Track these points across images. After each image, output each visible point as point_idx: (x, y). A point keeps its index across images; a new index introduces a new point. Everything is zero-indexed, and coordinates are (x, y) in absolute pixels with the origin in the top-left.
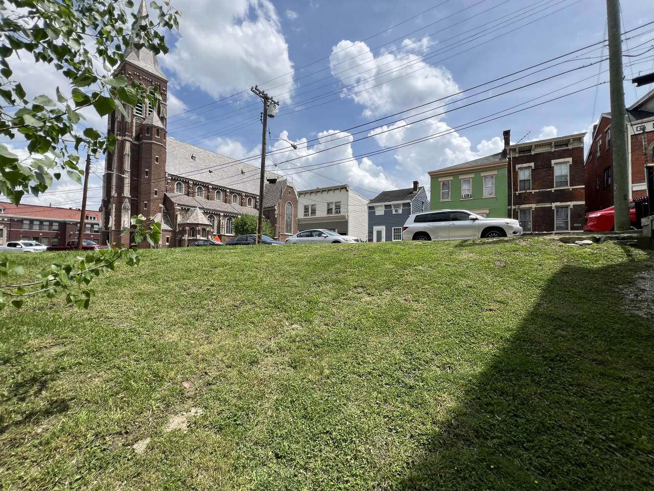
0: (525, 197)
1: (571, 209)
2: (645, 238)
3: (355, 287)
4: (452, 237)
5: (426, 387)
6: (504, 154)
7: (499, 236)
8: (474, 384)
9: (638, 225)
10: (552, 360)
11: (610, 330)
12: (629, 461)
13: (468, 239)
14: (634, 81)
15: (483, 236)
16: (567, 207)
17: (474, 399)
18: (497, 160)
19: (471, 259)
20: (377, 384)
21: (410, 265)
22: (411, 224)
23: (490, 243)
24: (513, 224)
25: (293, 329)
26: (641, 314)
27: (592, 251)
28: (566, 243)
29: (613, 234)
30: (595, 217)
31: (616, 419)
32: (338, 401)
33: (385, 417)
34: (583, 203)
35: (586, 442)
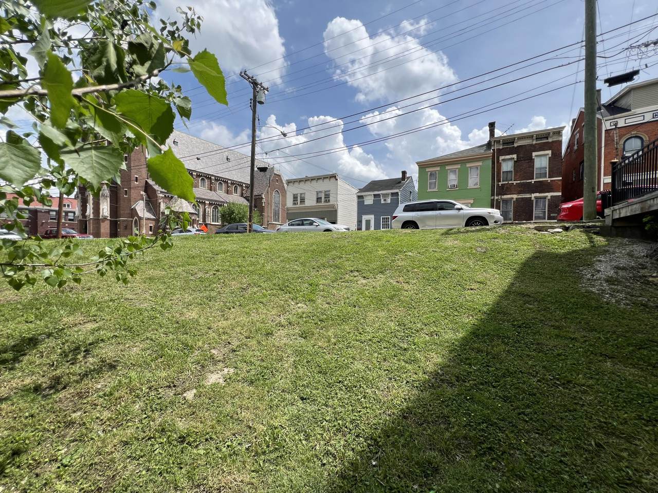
0: (507, 188)
1: (548, 199)
2: (607, 226)
3: (351, 271)
4: (439, 226)
5: (417, 348)
6: (489, 145)
7: (482, 225)
8: (456, 345)
9: (601, 214)
10: (520, 327)
11: (568, 303)
12: (568, 391)
13: (454, 228)
14: (606, 81)
15: (467, 225)
16: (545, 198)
17: (456, 356)
18: (482, 151)
19: (455, 246)
20: (377, 348)
21: (400, 252)
22: (401, 214)
23: (473, 231)
24: (495, 214)
25: (299, 308)
26: (594, 290)
27: (561, 238)
28: (539, 231)
29: (580, 223)
30: (568, 208)
31: (562, 365)
32: (346, 360)
33: (385, 371)
34: (560, 194)
35: (539, 381)
